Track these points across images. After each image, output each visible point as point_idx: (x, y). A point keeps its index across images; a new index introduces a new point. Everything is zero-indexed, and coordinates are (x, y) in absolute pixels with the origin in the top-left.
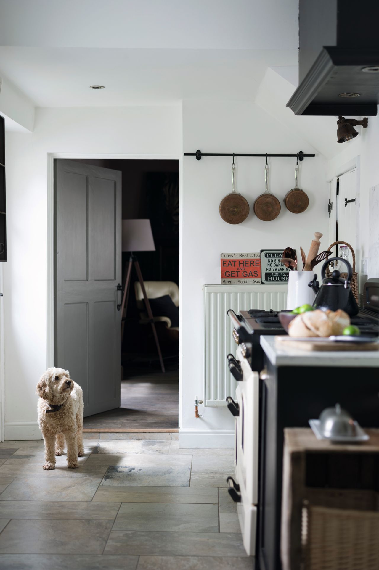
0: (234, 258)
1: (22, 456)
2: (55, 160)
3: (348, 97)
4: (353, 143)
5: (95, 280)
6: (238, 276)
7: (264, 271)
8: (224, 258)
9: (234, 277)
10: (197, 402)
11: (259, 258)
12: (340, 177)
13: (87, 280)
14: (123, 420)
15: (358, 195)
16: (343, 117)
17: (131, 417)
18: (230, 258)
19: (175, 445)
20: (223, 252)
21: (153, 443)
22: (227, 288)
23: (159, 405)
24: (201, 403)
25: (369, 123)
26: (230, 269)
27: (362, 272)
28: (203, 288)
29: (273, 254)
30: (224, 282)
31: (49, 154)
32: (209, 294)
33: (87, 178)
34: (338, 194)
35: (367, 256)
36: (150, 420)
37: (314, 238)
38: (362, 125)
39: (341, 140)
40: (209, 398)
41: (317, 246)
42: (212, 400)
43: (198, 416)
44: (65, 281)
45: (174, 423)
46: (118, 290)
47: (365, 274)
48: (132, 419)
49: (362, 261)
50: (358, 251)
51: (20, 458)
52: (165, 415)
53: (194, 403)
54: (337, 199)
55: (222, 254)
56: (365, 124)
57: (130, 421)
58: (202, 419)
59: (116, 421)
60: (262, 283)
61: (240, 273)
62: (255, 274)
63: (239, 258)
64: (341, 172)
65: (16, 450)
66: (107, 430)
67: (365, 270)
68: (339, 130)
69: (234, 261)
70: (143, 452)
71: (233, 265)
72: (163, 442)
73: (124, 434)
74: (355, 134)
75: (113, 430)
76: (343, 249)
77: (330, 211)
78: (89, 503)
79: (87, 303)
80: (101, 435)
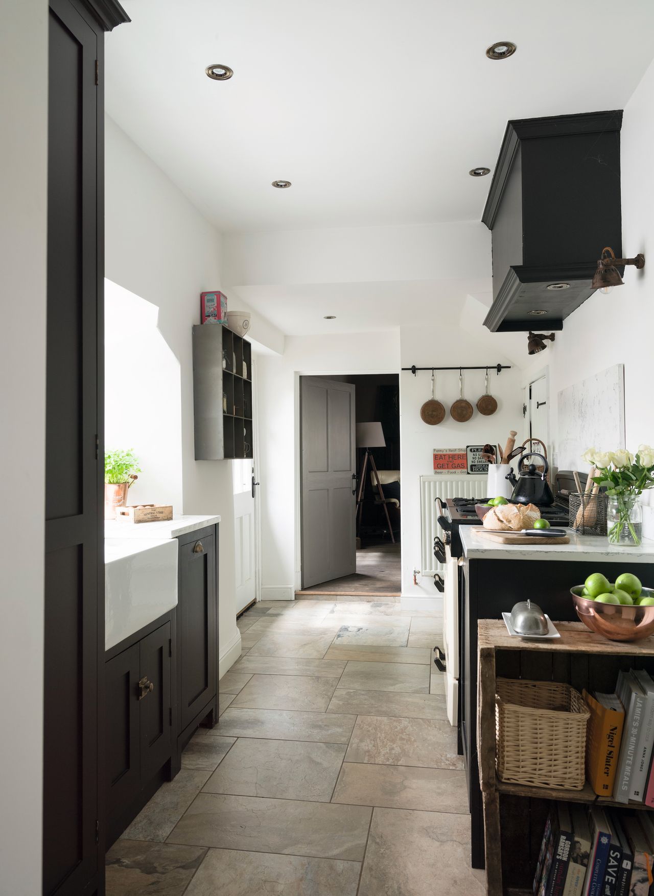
0: (445, 453)
1: (273, 614)
2: (301, 377)
3: (536, 314)
4: (542, 356)
5: (335, 471)
6: (448, 468)
7: (470, 463)
8: (436, 453)
9: (445, 468)
10: (415, 572)
11: (466, 452)
12: (532, 384)
13: (328, 471)
14: (356, 585)
15: (548, 398)
16: (533, 332)
17: (364, 582)
18: (441, 453)
19: (398, 607)
20: (435, 448)
21: (379, 605)
22: (439, 477)
23: (387, 572)
24: (419, 572)
25: (555, 337)
26: (441, 462)
27: (553, 464)
28: (419, 477)
29: (477, 449)
30: (436, 473)
31: (296, 373)
32: (424, 483)
33: (327, 391)
34: (530, 398)
35: (557, 450)
36: (379, 585)
37: (510, 436)
38: (550, 339)
39: (532, 353)
40: (425, 569)
41: (512, 442)
42: (427, 570)
43: (416, 583)
44: (310, 472)
45: (396, 588)
46: (353, 478)
47: (556, 466)
48: (364, 583)
49: (553, 455)
50: (549, 447)
51: (271, 617)
52: (391, 581)
53: (413, 573)
54: (530, 403)
55: (434, 450)
56: (552, 338)
57: (362, 586)
58: (419, 586)
59: (350, 585)
60: (468, 473)
61: (450, 465)
62: (462, 466)
63: (448, 453)
64: (533, 380)
65: (269, 609)
66: (343, 593)
67: (555, 462)
68: (529, 343)
69: (445, 455)
70: (371, 613)
71: (444, 459)
72: (388, 604)
73: (357, 597)
74: (544, 347)
75: (347, 593)
76: (536, 445)
77: (524, 413)
78: (320, 660)
79: (328, 490)
80: (338, 597)
